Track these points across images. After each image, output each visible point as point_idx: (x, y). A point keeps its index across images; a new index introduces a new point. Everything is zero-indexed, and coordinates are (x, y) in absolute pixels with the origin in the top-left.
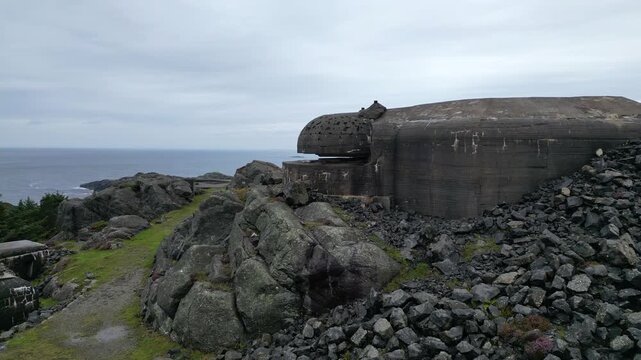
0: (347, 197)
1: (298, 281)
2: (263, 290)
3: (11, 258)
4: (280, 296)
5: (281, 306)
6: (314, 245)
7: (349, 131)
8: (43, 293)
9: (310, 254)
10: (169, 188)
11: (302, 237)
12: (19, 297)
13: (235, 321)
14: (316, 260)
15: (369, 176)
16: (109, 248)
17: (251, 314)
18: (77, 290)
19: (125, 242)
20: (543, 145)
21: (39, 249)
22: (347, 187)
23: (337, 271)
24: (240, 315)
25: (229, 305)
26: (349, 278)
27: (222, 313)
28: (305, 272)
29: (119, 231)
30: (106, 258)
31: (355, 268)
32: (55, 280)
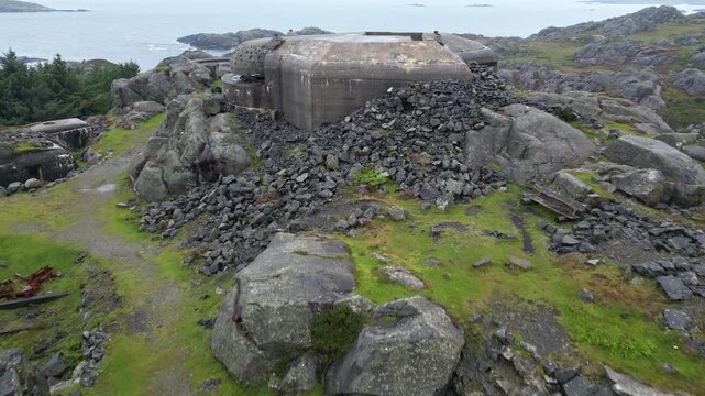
0: (250, 109)
1: (194, 166)
2: (176, 169)
3: (64, 132)
4: (185, 173)
5: (185, 179)
6: (204, 144)
7: (252, 59)
8: (83, 158)
9: (202, 149)
10: (190, 75)
11: (198, 139)
12: (63, 161)
13: (163, 186)
14: (204, 154)
15: (264, 94)
16: (129, 128)
17: (170, 182)
18: (100, 158)
19: (142, 124)
20: (354, 83)
21: (84, 126)
22: (250, 101)
23: (213, 161)
24: (165, 183)
25: (159, 176)
26: (220, 166)
27: (156, 181)
28: (197, 161)
29: (138, 115)
30: (126, 136)
31: (223, 160)
32: (89, 151)
